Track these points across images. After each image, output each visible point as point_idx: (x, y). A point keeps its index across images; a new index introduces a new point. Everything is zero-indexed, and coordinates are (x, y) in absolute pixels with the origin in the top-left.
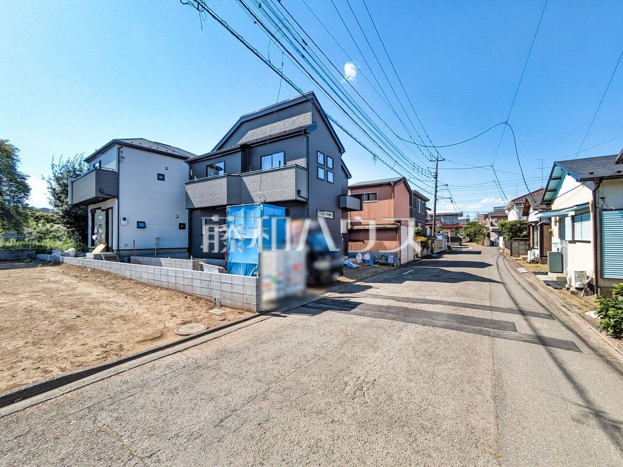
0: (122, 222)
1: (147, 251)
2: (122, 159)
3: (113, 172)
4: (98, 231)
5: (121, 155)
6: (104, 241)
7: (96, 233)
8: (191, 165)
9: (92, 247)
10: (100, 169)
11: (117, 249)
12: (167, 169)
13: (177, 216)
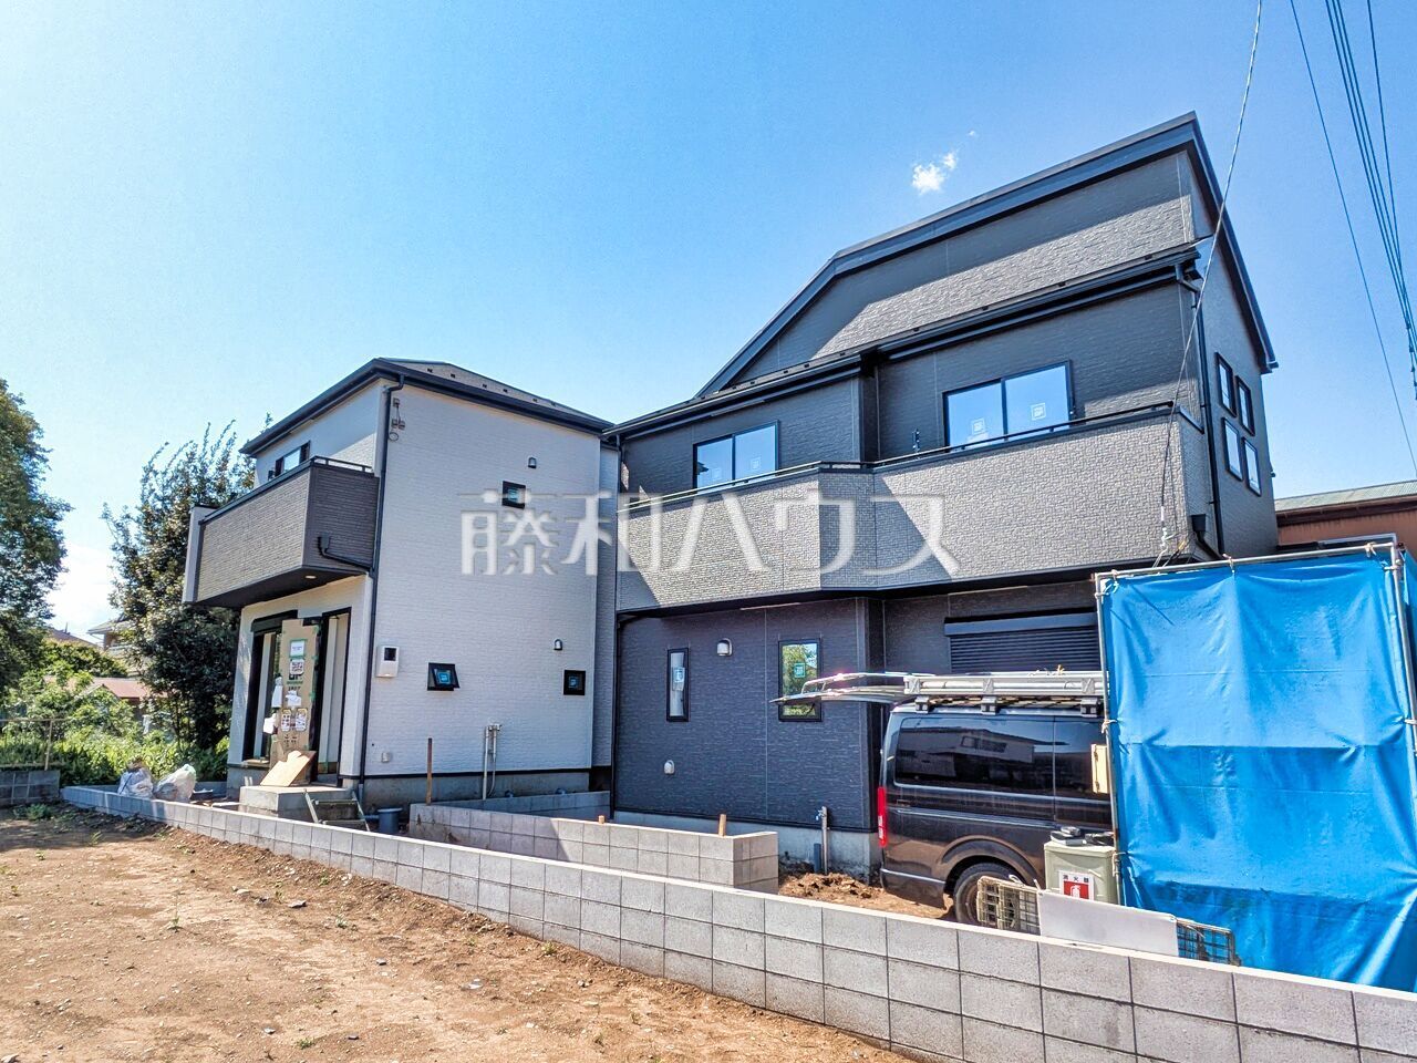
0: (384, 667)
1: (454, 783)
2: (396, 430)
3: (363, 474)
4: (284, 700)
5: (393, 416)
6: (305, 741)
7: (277, 709)
8: (623, 449)
9: (245, 763)
10: (327, 467)
11: (357, 774)
12: (534, 467)
13: (558, 643)
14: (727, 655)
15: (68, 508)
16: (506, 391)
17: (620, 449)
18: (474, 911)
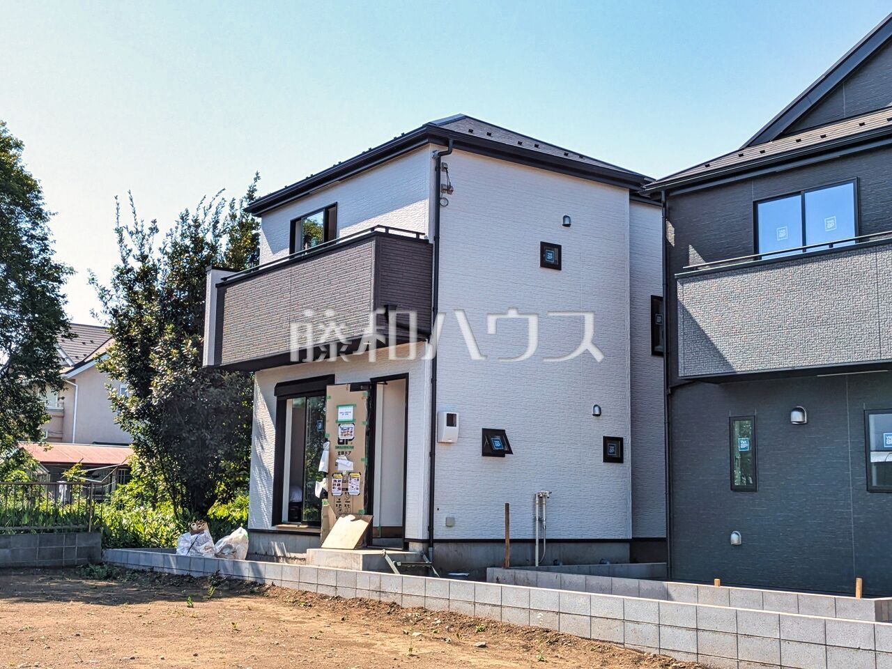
0: (445, 432)
2: (445, 195)
3: (417, 240)
4: (332, 463)
5: (444, 181)
6: (360, 505)
7: (325, 474)
8: (667, 205)
9: (274, 528)
10: (386, 235)
11: (426, 537)
12: (568, 225)
13: (597, 408)
14: (800, 423)
15: (71, 271)
16: (536, 146)
17: (665, 206)
18: (656, 652)
